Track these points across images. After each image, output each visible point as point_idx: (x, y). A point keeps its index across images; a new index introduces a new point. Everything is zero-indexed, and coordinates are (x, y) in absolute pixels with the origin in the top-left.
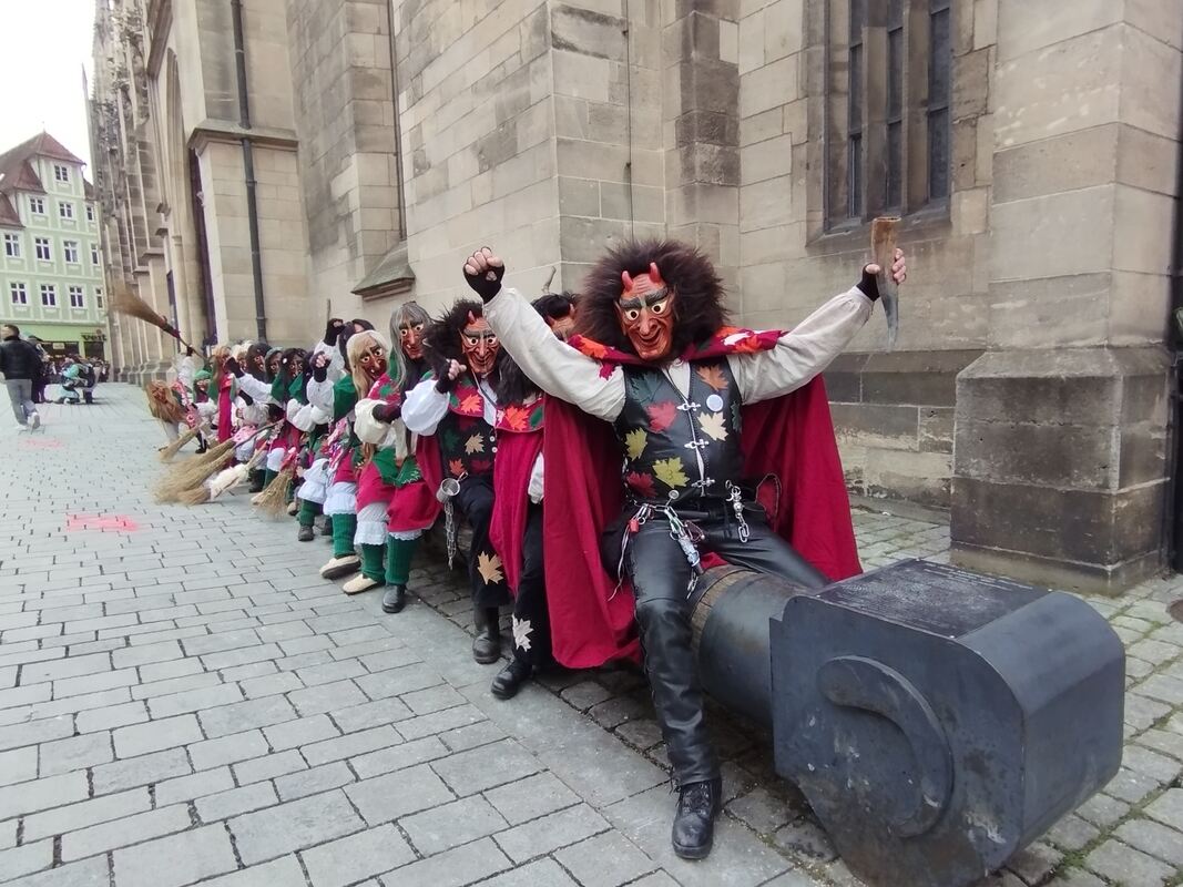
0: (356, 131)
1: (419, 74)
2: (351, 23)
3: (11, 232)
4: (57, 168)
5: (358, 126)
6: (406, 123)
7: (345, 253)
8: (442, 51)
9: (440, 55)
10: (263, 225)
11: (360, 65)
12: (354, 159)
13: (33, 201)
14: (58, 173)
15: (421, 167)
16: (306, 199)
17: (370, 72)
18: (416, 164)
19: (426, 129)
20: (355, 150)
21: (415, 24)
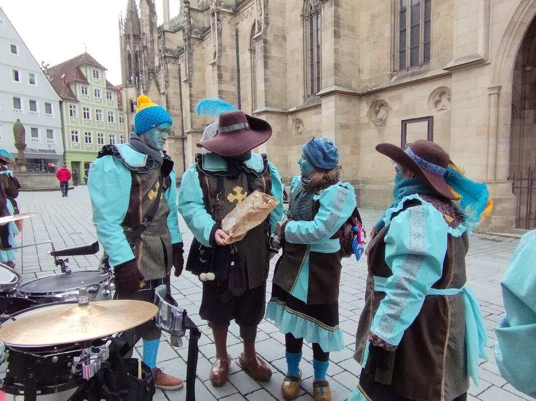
3: (73, 104)
4: (94, 71)
13: (83, 88)
14: (94, 74)
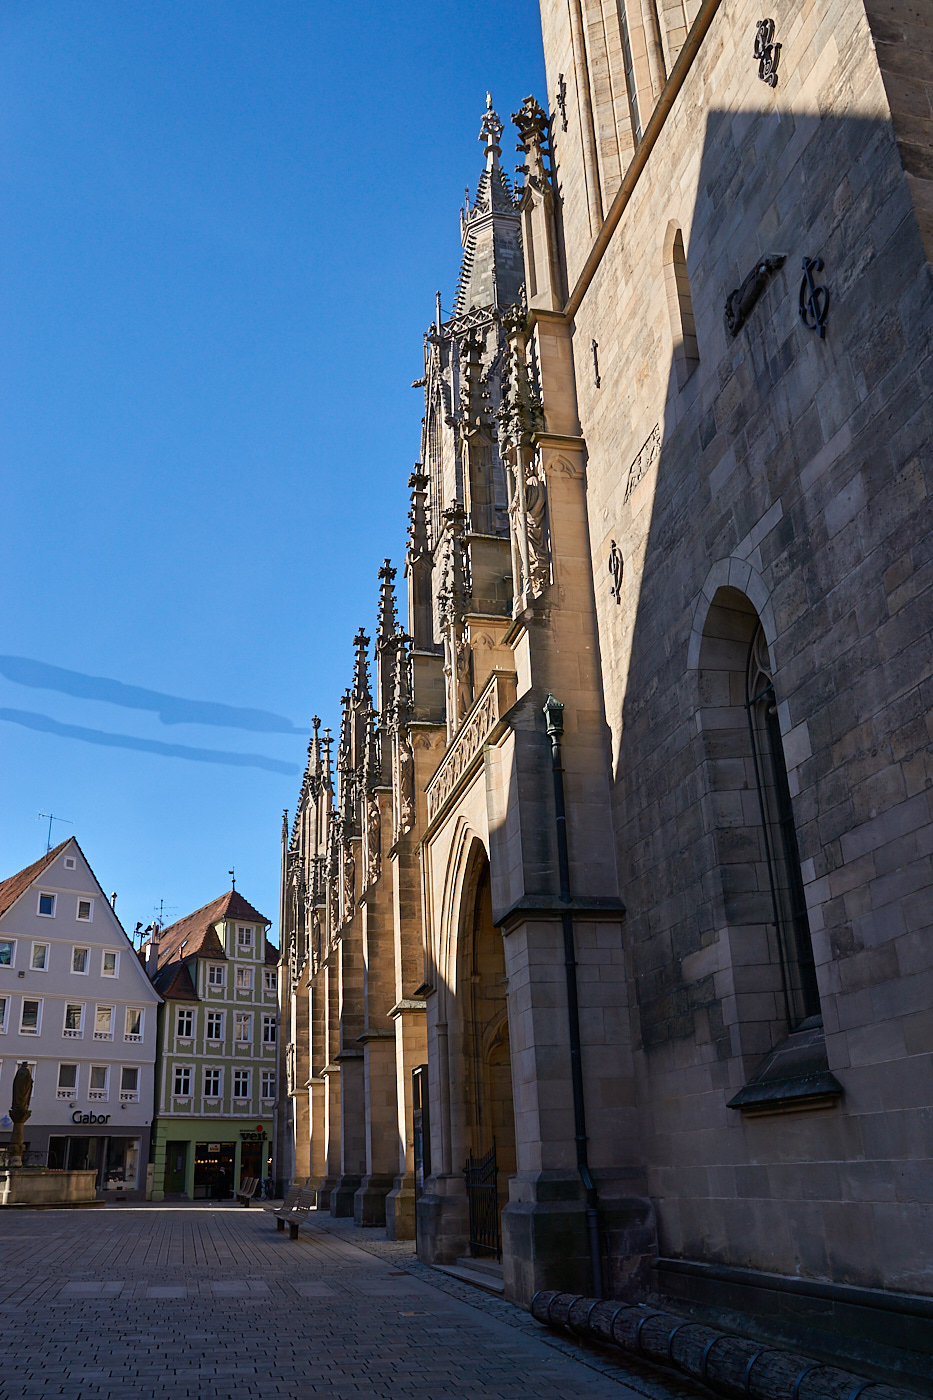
0: (726, 901)
1: (836, 840)
2: (714, 782)
3: (186, 1007)
4: (241, 930)
5: (727, 896)
6: (816, 895)
7: (708, 1051)
8: (874, 814)
9: (870, 819)
10: (584, 1016)
11: (726, 825)
12: (724, 935)
15: (844, 946)
16: (637, 981)
17: (738, 831)
18: (835, 943)
19: (852, 905)
20: (725, 923)
21: (825, 787)
